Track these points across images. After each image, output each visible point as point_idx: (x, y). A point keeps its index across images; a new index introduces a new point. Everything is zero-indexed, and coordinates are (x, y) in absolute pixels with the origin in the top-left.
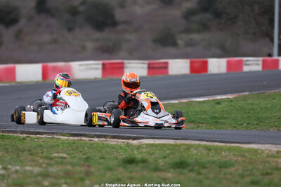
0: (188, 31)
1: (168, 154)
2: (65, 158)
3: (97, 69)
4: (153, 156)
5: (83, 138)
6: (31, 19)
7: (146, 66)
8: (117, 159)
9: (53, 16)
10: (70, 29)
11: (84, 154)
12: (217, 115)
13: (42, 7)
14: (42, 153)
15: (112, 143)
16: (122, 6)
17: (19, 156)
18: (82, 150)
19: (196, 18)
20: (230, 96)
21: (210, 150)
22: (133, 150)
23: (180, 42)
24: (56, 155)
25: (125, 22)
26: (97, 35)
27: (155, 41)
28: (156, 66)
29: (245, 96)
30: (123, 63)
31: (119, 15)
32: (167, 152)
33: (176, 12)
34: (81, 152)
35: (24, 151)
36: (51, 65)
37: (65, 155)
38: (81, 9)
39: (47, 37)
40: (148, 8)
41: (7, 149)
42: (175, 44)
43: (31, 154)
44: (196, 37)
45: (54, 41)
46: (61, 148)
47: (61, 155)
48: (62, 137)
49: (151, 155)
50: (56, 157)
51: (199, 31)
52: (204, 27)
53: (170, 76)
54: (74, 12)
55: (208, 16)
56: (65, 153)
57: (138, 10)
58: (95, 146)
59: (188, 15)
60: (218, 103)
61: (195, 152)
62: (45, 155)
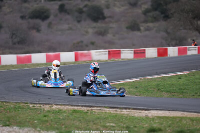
0: (146, 21)
1: (171, 124)
2: (114, 127)
3: (106, 54)
4: (163, 125)
5: (117, 110)
6: (56, 16)
7: (133, 52)
8: (143, 127)
9: (68, 14)
10: (79, 22)
11: (124, 124)
12: (182, 87)
13: (62, 9)
14: (101, 123)
15: (136, 115)
16: (108, 7)
17: (88, 126)
18: (121, 120)
19: (151, 14)
20: (185, 73)
21: (193, 121)
22: (150, 121)
23: (142, 28)
24: (108, 124)
25: (110, 17)
26: (94, 24)
27: (127, 28)
28: (138, 52)
29: (193, 73)
30: (120, 50)
31: (106, 12)
32: (170, 122)
33: (139, 11)
34: (122, 122)
35: (90, 122)
36: (79, 52)
37: (114, 125)
38: (85, 9)
39: (66, 26)
40: (123, 9)
41: (80, 120)
42: (139, 30)
43: (94, 124)
44: (151, 25)
45: (70, 29)
46: (110, 119)
47: (111, 124)
48: (105, 109)
49: (161, 124)
50: (109, 126)
51: (152, 22)
52: (155, 19)
53: (148, 59)
54: (81, 11)
55: (157, 13)
56: (113, 122)
57: (117, 10)
58: (128, 118)
59: (146, 12)
60: (180, 77)
61: (185, 122)
62: (102, 124)
